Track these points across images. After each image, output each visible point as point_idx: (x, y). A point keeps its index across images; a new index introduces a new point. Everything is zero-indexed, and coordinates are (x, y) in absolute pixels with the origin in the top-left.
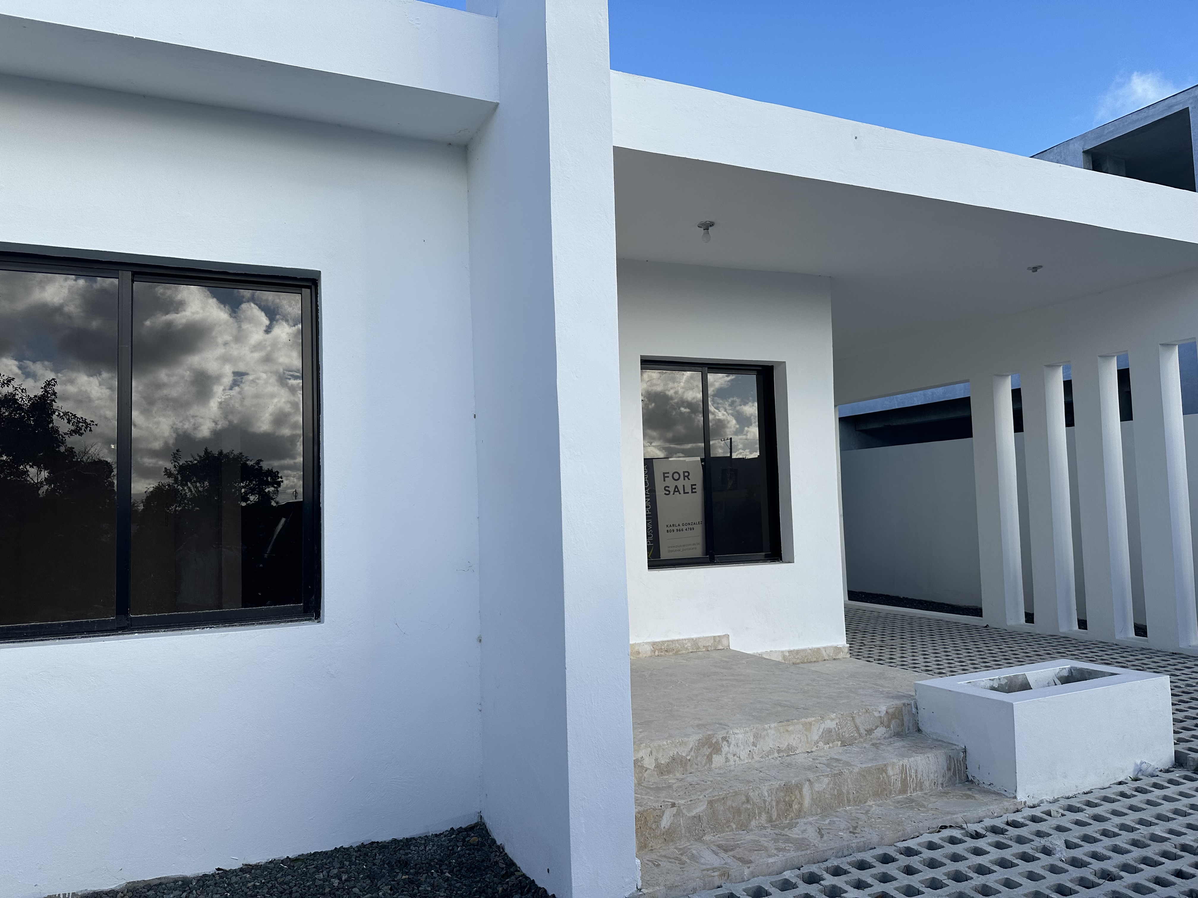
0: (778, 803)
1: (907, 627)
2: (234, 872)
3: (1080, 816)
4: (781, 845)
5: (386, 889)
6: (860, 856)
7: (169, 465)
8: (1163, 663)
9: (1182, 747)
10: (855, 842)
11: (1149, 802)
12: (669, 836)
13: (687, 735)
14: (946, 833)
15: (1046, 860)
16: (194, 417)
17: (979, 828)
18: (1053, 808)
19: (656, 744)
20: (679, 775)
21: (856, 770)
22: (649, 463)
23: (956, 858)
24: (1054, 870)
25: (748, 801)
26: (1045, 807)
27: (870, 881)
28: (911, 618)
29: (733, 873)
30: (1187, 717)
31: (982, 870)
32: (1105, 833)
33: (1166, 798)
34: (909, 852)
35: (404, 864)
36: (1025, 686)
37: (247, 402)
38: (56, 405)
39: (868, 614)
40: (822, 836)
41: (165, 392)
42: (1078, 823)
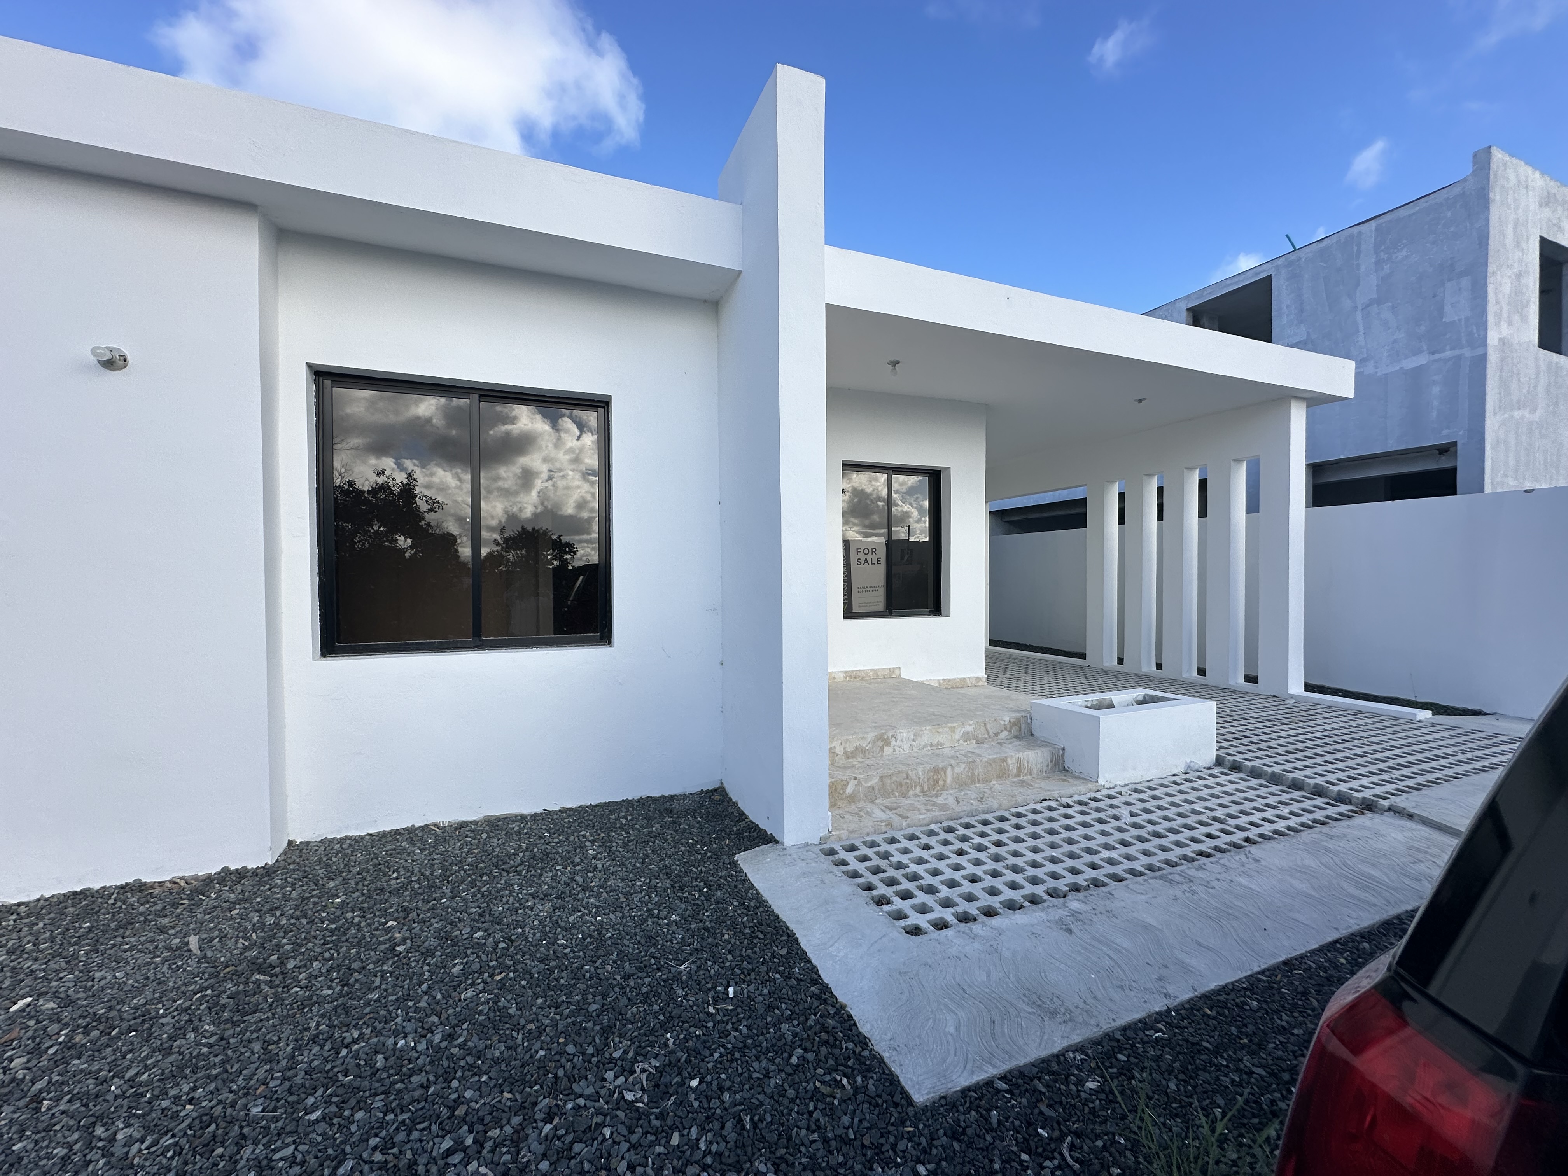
0: (928, 779)
1: (1031, 666)
2: (555, 812)
3: (1142, 796)
4: (929, 807)
5: (658, 826)
6: (984, 817)
7: (499, 538)
8: (1215, 695)
9: (1221, 753)
10: (981, 807)
11: (1193, 789)
12: (852, 799)
13: (867, 733)
14: (1046, 804)
15: (1115, 823)
16: (520, 502)
17: (1070, 801)
18: (1124, 790)
19: (845, 738)
20: (860, 760)
21: (985, 759)
22: (846, 543)
23: (1051, 820)
24: (1120, 830)
25: (907, 778)
26: (1118, 789)
27: (989, 832)
28: (1034, 659)
29: (894, 824)
30: (1228, 732)
31: (1068, 828)
32: (1159, 808)
33: (1206, 786)
34: (1019, 815)
35: (670, 812)
36: (1111, 706)
37: (559, 493)
38: (417, 491)
39: (1002, 656)
40: (958, 803)
41: (500, 483)
42: (1141, 800)
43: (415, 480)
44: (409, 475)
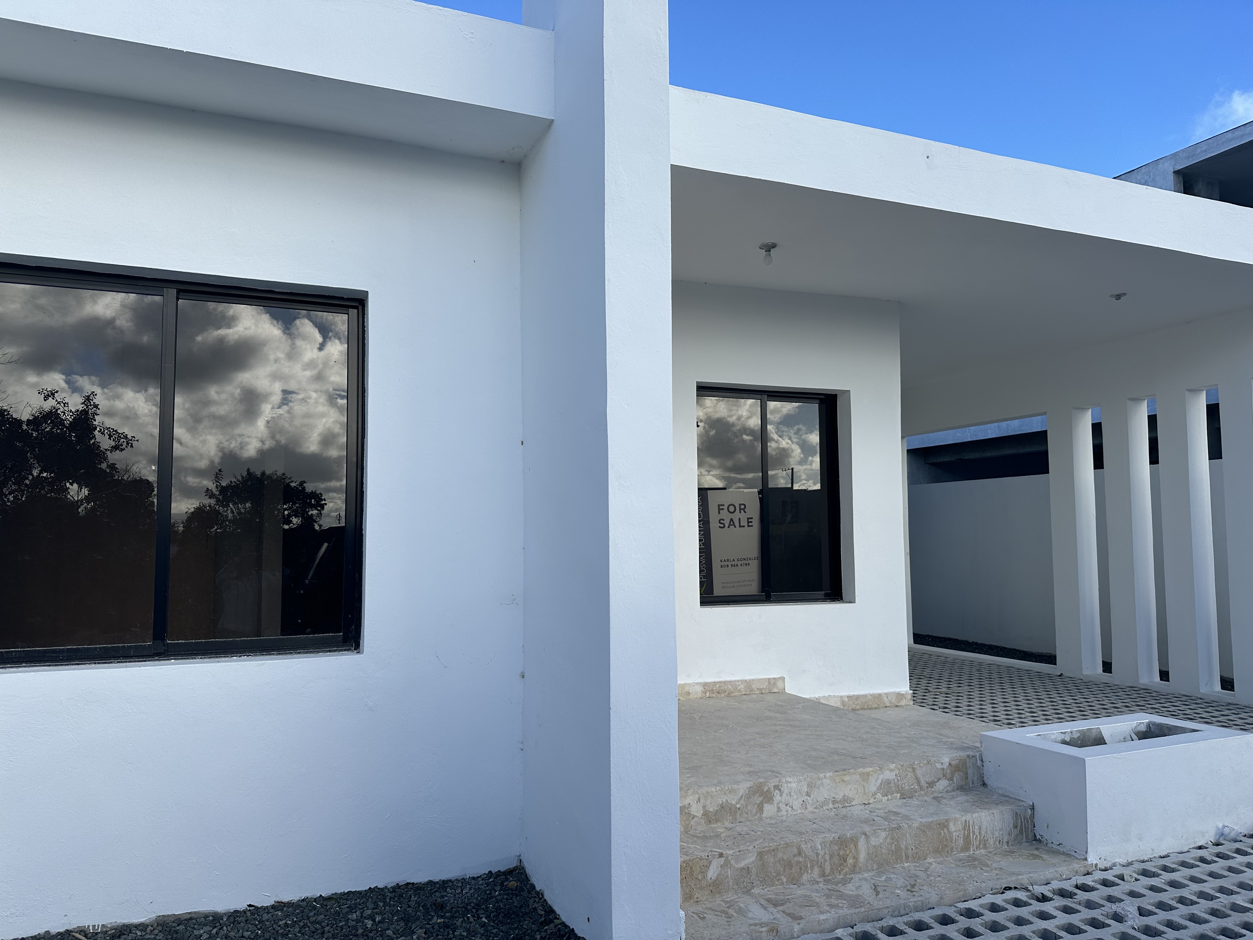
0: (831, 857)
1: (976, 673)
2: (265, 909)
3: (1154, 881)
4: (834, 901)
5: (420, 933)
6: (917, 916)
7: (211, 486)
10: (912, 901)
11: (1231, 869)
12: (716, 887)
13: (737, 783)
14: (1010, 895)
15: (1117, 928)
16: (241, 435)
17: (1045, 890)
18: (1126, 872)
19: (704, 790)
20: (727, 824)
21: (916, 825)
22: (703, 492)
23: (1020, 922)
24: (1125, 938)
25: (800, 854)
26: (1117, 871)
28: (980, 664)
31: (1047, 936)
32: (1182, 901)
34: (970, 914)
35: (440, 908)
36: (1100, 741)
37: (298, 423)
38: (98, 420)
39: (934, 658)
40: (877, 893)
41: (213, 409)
42: (1153, 888)
43: (96, 406)
44: (88, 399)
